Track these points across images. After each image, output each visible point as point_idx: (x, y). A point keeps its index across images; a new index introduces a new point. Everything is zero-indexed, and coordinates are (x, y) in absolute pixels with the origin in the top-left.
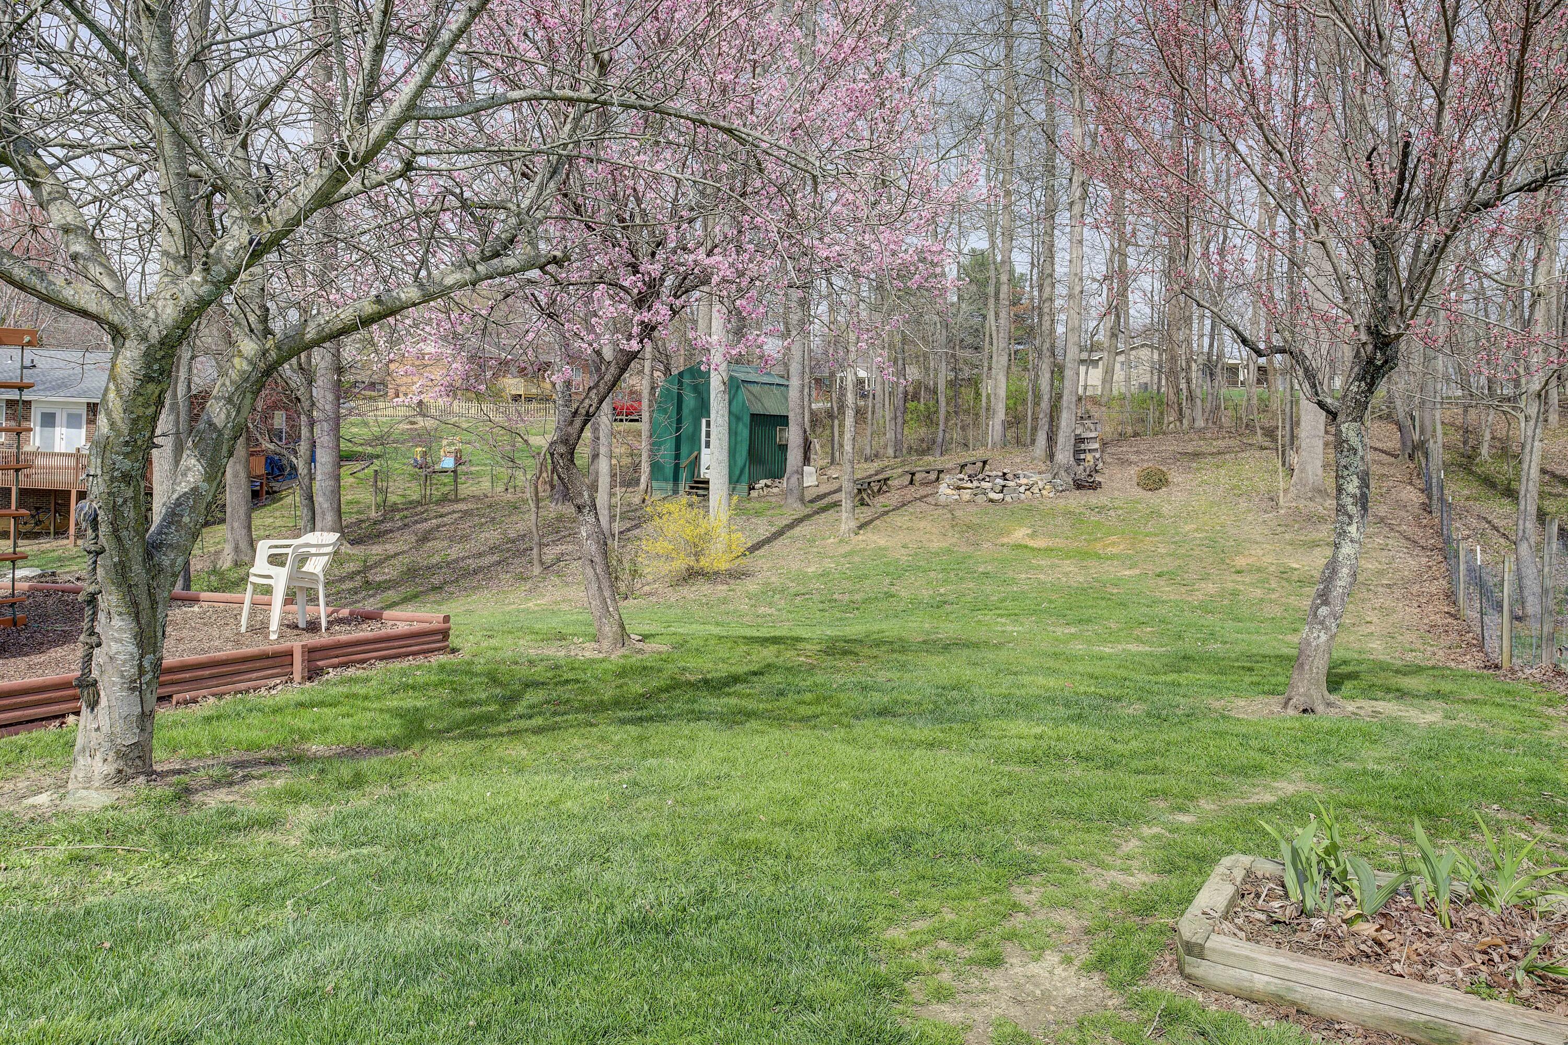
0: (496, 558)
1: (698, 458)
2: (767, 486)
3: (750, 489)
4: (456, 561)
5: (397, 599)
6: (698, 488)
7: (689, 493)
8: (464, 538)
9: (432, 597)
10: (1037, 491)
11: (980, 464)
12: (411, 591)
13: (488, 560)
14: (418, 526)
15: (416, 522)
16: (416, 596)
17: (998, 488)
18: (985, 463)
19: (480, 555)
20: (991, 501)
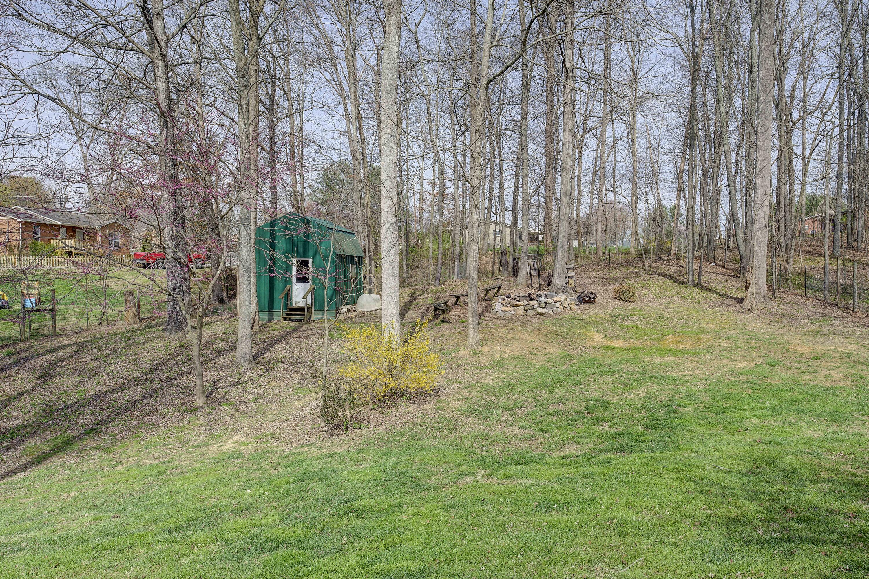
0: (141, 390)
1: (290, 291)
2: (349, 311)
3: (337, 313)
4: (99, 396)
5: (46, 449)
6: (291, 314)
7: (285, 319)
8: (94, 372)
9: (90, 442)
10: (567, 305)
11: (497, 289)
12: (61, 437)
13: (134, 394)
14: (33, 362)
15: (27, 359)
16: (68, 444)
17: (544, 305)
18: (499, 288)
19: (121, 388)
20: (540, 314)
